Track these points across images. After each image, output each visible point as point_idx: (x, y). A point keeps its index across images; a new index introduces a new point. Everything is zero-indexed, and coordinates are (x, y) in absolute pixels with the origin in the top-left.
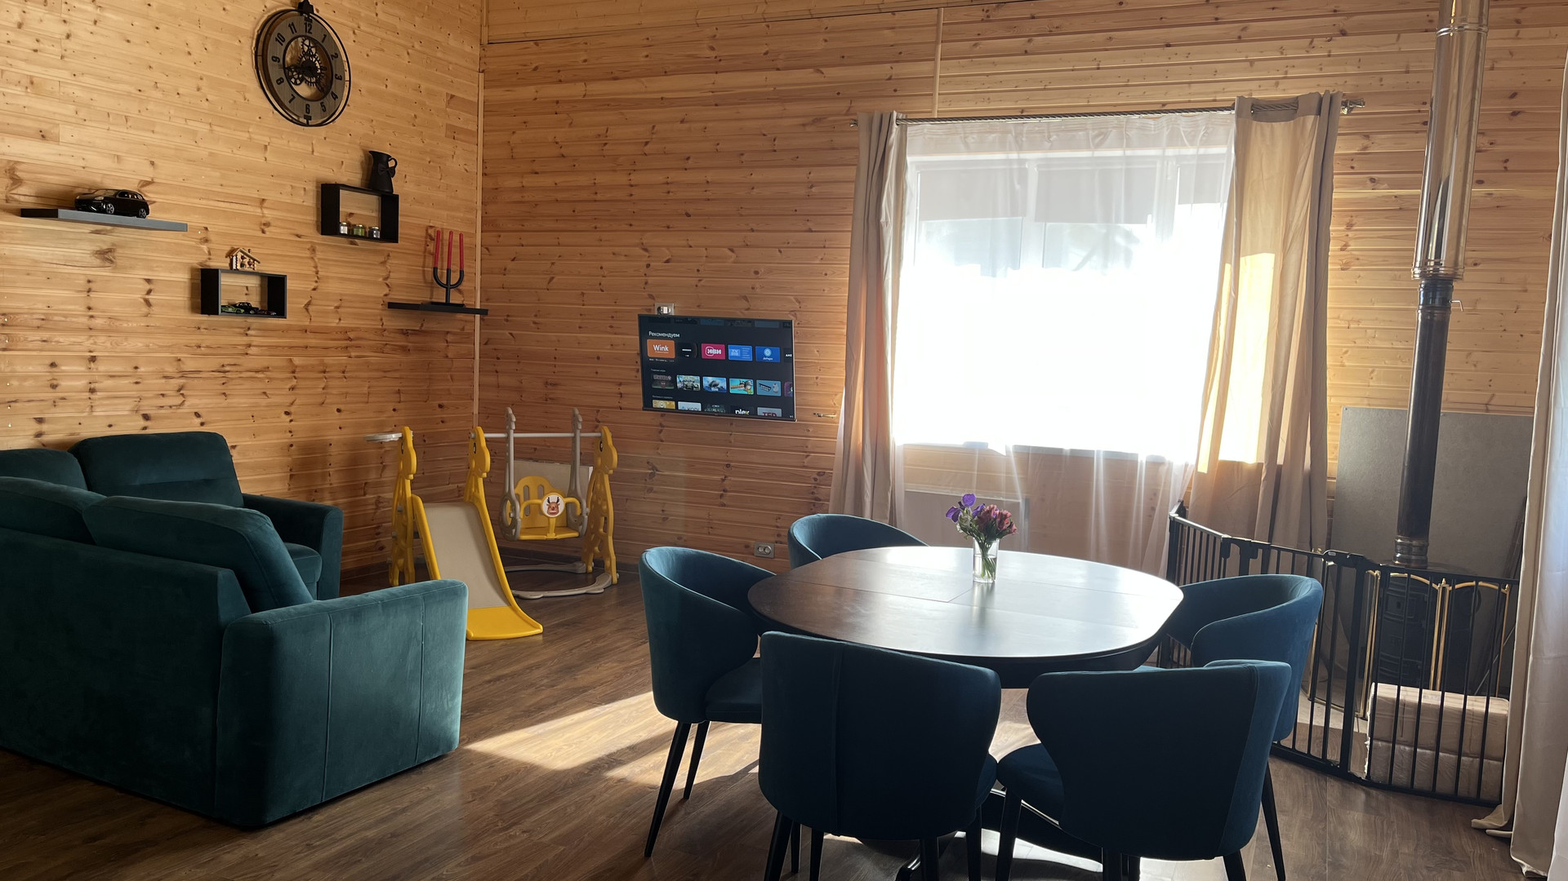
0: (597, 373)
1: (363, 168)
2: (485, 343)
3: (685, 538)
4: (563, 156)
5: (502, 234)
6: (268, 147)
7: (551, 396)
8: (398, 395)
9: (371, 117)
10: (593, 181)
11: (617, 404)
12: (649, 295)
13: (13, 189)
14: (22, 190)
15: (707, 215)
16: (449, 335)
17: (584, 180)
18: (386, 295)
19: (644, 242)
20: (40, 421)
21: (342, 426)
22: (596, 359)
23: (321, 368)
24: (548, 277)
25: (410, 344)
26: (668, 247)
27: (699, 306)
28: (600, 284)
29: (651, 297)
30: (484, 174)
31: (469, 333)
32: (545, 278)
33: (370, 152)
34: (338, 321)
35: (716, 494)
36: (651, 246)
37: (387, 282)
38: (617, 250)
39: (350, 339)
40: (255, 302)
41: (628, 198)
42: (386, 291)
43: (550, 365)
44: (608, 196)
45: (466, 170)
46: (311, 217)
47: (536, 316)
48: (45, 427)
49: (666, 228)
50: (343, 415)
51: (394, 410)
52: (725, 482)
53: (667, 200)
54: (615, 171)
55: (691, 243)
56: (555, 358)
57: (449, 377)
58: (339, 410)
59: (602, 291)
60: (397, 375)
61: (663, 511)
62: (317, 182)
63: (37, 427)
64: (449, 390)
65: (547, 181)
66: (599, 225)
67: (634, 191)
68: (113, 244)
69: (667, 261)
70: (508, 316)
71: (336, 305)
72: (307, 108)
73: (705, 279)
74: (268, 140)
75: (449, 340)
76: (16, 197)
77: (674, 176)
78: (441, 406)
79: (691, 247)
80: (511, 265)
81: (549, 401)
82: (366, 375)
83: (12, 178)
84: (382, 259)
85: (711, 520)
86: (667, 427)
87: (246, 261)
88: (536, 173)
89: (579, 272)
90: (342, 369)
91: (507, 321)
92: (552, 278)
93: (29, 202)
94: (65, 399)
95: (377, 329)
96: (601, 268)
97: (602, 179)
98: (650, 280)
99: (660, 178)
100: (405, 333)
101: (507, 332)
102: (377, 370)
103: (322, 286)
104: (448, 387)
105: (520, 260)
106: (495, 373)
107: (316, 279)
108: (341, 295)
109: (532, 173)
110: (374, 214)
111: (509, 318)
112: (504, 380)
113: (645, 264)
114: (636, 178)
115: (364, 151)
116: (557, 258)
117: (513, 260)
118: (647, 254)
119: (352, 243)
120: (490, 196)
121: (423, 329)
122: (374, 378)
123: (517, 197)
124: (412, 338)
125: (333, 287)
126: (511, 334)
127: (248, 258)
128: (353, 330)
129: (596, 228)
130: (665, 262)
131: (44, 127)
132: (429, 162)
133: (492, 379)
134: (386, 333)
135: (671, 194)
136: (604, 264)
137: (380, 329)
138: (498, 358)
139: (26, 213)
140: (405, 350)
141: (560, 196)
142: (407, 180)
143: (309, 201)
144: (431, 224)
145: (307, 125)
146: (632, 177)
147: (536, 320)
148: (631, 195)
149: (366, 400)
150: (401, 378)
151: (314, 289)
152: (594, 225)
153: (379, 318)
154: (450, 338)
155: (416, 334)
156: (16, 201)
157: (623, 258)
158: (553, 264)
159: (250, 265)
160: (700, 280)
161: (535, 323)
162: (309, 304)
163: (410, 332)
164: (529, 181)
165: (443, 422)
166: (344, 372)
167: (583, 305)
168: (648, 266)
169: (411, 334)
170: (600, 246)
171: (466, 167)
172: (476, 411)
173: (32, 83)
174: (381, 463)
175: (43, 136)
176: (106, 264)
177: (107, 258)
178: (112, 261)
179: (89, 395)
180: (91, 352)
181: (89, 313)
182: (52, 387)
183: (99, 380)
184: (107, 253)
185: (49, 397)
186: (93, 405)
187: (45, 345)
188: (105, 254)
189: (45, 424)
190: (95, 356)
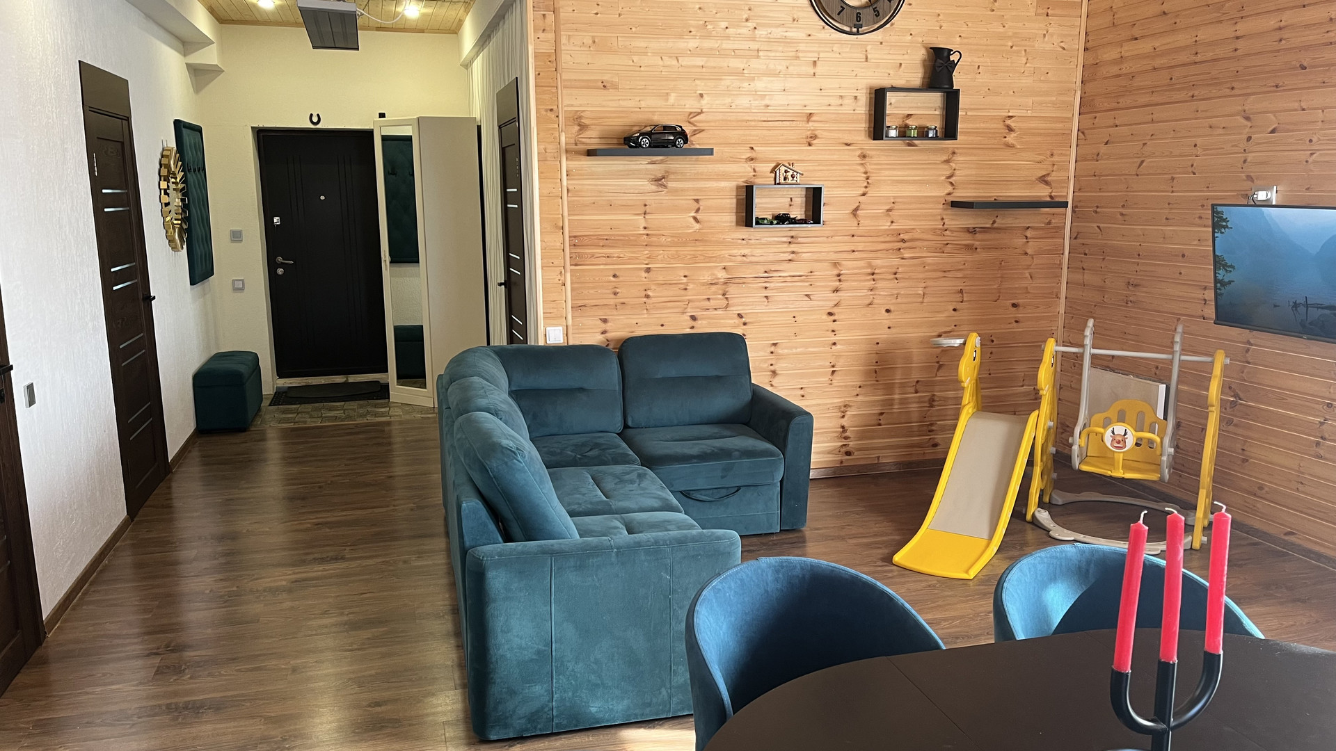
0: (1180, 273)
1: (924, 66)
2: (1075, 237)
3: (1266, 489)
4: (1164, 13)
5: (1098, 115)
6: (817, 62)
7: (1131, 298)
8: (960, 295)
9: (938, 11)
10: (1194, 39)
11: (1200, 313)
12: (1247, 176)
13: (580, 134)
14: (588, 133)
15: (1327, 65)
16: (1029, 231)
17: (1183, 39)
18: (949, 194)
19: (1246, 108)
20: (605, 321)
21: (891, 326)
22: (1181, 257)
23: (869, 271)
24: (1140, 160)
25: (977, 243)
26: (1274, 112)
27: (1308, 189)
28: (1192, 165)
29: (1250, 178)
30: (1086, 49)
31: (1058, 227)
32: (1134, 163)
33: (931, 48)
34: (889, 224)
35: (1311, 441)
36: (1253, 114)
37: (951, 180)
38: (1213, 121)
39: (903, 241)
40: (797, 213)
41: (1231, 54)
42: (950, 189)
43: (1134, 263)
44: (1209, 55)
45: (1064, 49)
46: (863, 125)
47: (1123, 206)
48: (608, 326)
49: (1275, 89)
50: (891, 316)
51: (955, 310)
52: (1324, 427)
53: (1278, 51)
54: (1220, 22)
55: (1304, 105)
56: (1139, 255)
57: (1028, 275)
58: (888, 311)
59: (1194, 174)
60: (959, 275)
61: (1243, 450)
62: (870, 88)
63: (603, 326)
64: (1027, 288)
65: (1145, 46)
66: (1196, 93)
67: (1240, 44)
68: (667, 172)
69: (1273, 132)
70: (1097, 207)
71: (887, 207)
72: (857, 17)
73: (1318, 153)
74: (816, 55)
75: (1028, 235)
76: (583, 140)
77: (1288, 18)
78: (1014, 305)
79: (1303, 110)
80: (1103, 149)
81: (1130, 304)
82: (921, 276)
83: (580, 125)
84: (945, 158)
85: (1303, 473)
86: (1256, 345)
87: (789, 174)
88: (1136, 39)
89: (1171, 152)
90: (894, 270)
91: (1096, 212)
92: (1142, 162)
93: (594, 144)
94: (624, 303)
95: (936, 229)
96: (1195, 145)
97: (1205, 34)
98: (1250, 157)
99: (1272, 22)
100: (972, 231)
101: (1095, 225)
102: (935, 270)
103: (872, 192)
104: (1026, 285)
105: (1113, 143)
106: (1082, 271)
107: (866, 184)
108: (894, 197)
109: (1132, 40)
110: (937, 113)
111: (1098, 210)
112: (1088, 277)
113: (1246, 136)
114: (1242, 28)
115: (926, 48)
116: (1149, 137)
117: (1106, 144)
118: (1249, 124)
119: (909, 145)
120: (1090, 71)
121: (995, 225)
122: (930, 278)
123: (1114, 70)
124: (978, 236)
125: (884, 191)
126: (1098, 227)
127: (791, 172)
128: (907, 232)
129: (1193, 96)
130: (1270, 133)
131: (606, 77)
132: (1012, 47)
133: (1078, 277)
134: (947, 233)
135: (1283, 42)
136: (1199, 141)
137: (940, 229)
138: (1085, 254)
139: (591, 153)
140: (970, 248)
141: (1158, 62)
142: (980, 70)
143: (862, 108)
144: (1010, 114)
145: (858, 33)
146: (1238, 27)
147: (1124, 211)
148: (1236, 50)
149: (921, 300)
150: (965, 278)
151: (864, 195)
152: (1191, 94)
153: (940, 217)
154: (1029, 233)
155: (985, 232)
156: (583, 143)
157: (1221, 131)
158: (1144, 144)
159: (793, 178)
160: (1312, 154)
161: (1122, 214)
162: (857, 209)
163: (977, 230)
164: (1129, 49)
165: (1016, 322)
166: (895, 274)
167: (1172, 192)
168: (1249, 139)
169: (980, 232)
170: (1196, 119)
171: (1062, 44)
172: (1062, 311)
173: (594, 42)
174: (938, 362)
175: (604, 86)
176: (661, 189)
177: (661, 185)
178: (665, 186)
179: (645, 299)
180: (646, 264)
181: (645, 232)
182: (615, 294)
183: (653, 287)
184: (661, 179)
185: (612, 302)
186: (648, 308)
187: (609, 260)
188: (659, 181)
189: (609, 324)
190: (650, 268)
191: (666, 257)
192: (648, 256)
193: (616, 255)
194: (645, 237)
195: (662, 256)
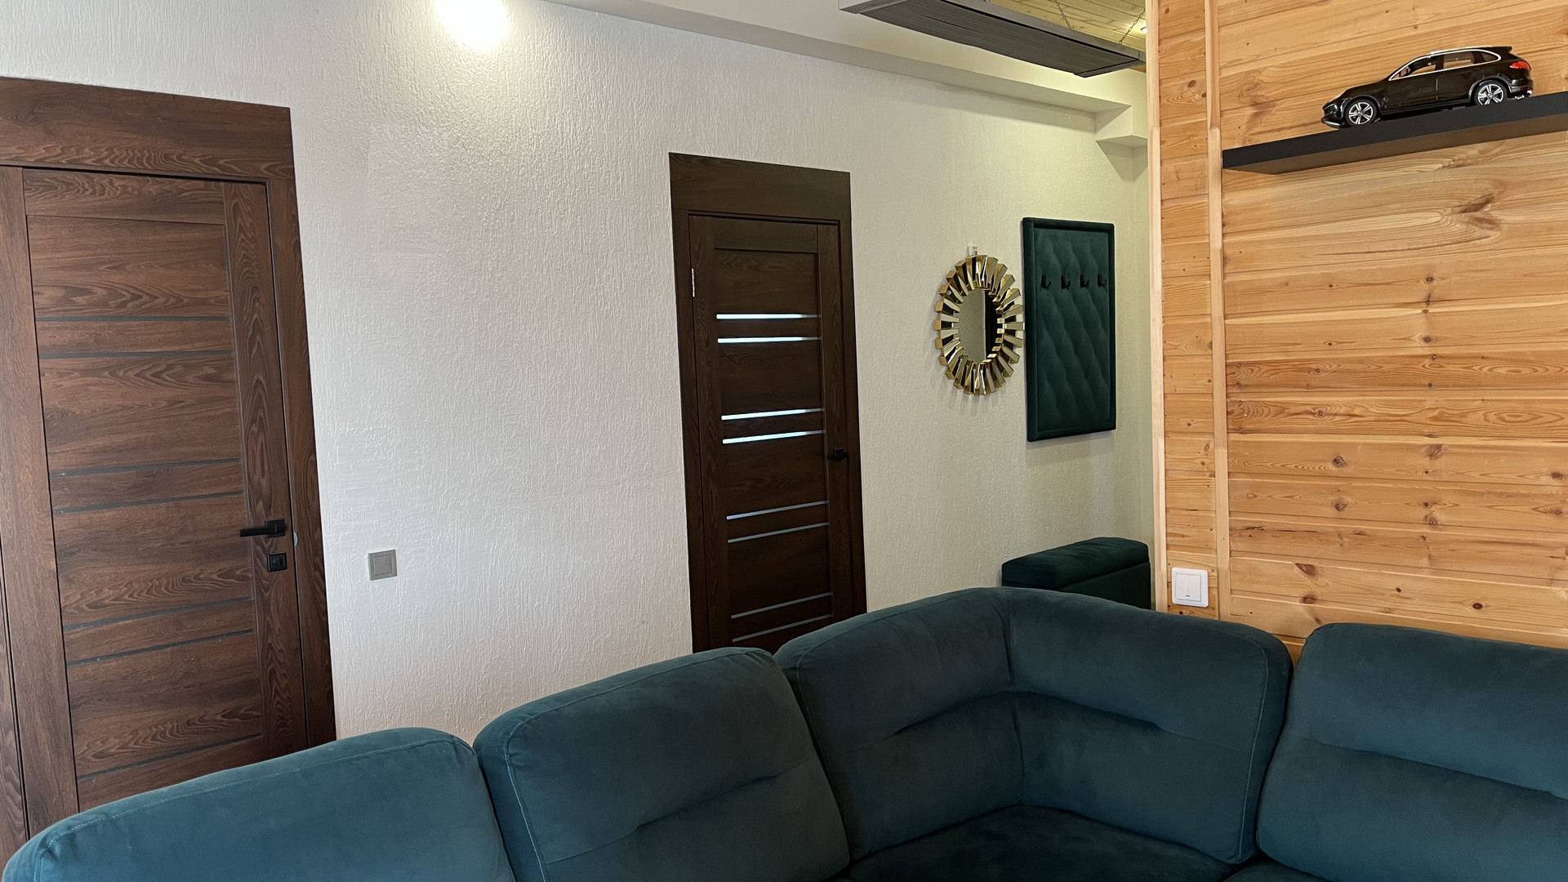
20: (1310, 570)
48: (1317, 585)
68: (1496, 184)
176: (1477, 231)
177: (1480, 220)
178: (1492, 223)
179: (1426, 530)
180: (1430, 436)
181: (1426, 350)
182: (1337, 507)
183: (1448, 499)
184: (1483, 205)
185: (1330, 525)
186: (1433, 554)
187: (1321, 423)
188: (1475, 209)
189: (1321, 581)
190: (1439, 447)
191: (1491, 417)
192: (1436, 413)
193: (1343, 410)
194: (1427, 362)
195: (1480, 414)
